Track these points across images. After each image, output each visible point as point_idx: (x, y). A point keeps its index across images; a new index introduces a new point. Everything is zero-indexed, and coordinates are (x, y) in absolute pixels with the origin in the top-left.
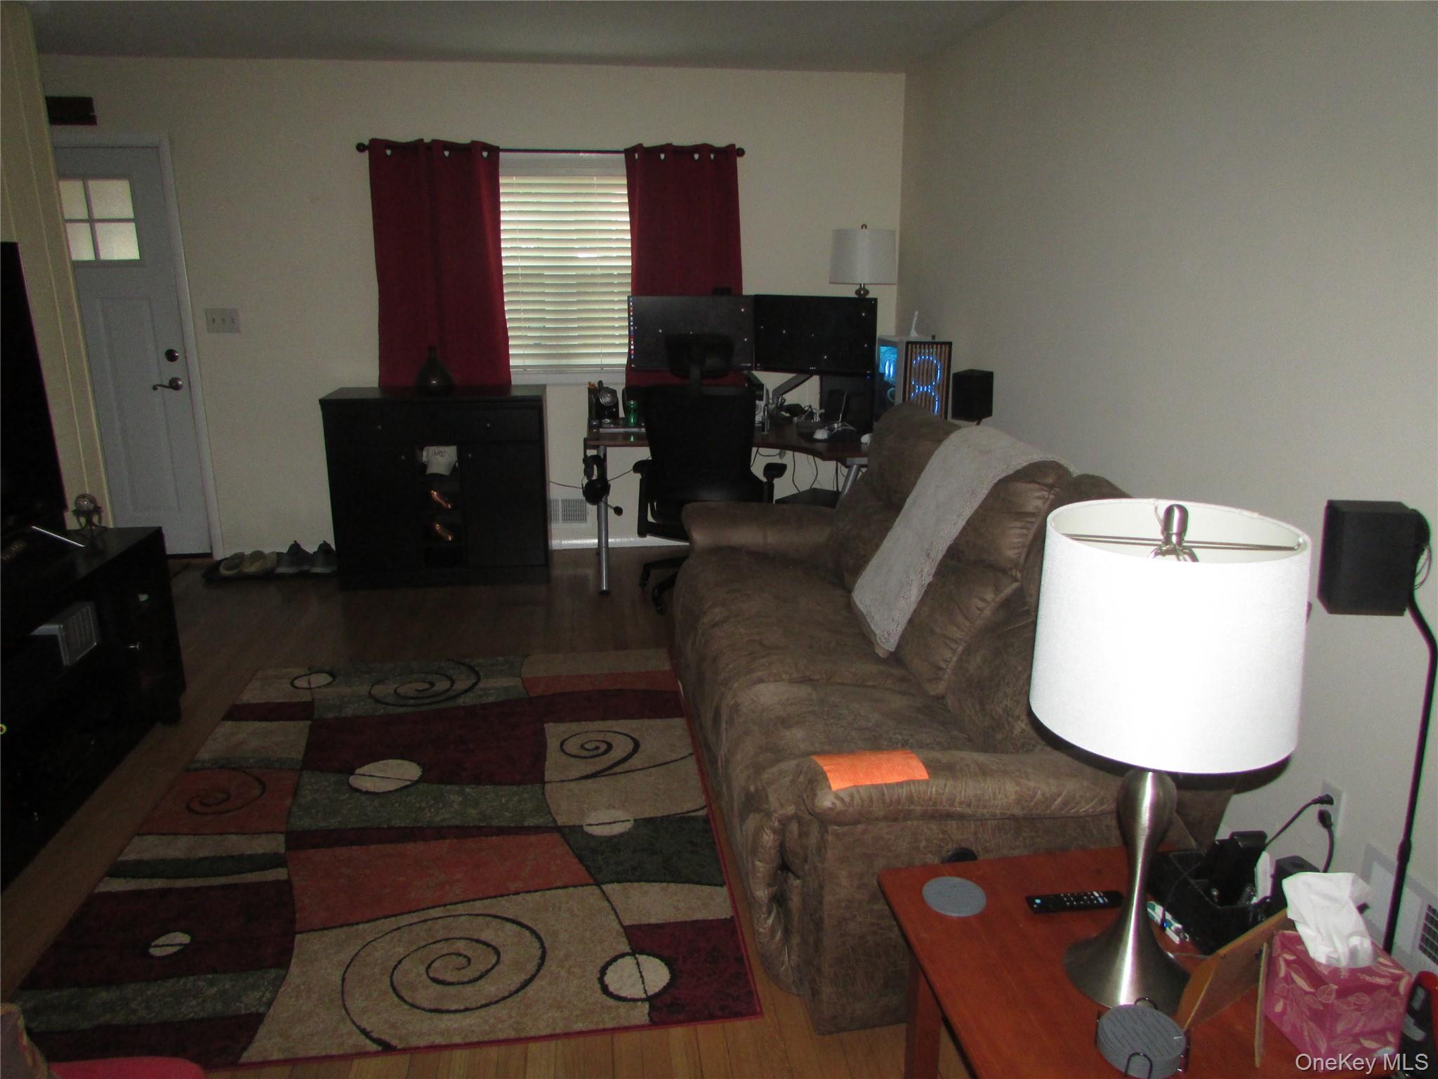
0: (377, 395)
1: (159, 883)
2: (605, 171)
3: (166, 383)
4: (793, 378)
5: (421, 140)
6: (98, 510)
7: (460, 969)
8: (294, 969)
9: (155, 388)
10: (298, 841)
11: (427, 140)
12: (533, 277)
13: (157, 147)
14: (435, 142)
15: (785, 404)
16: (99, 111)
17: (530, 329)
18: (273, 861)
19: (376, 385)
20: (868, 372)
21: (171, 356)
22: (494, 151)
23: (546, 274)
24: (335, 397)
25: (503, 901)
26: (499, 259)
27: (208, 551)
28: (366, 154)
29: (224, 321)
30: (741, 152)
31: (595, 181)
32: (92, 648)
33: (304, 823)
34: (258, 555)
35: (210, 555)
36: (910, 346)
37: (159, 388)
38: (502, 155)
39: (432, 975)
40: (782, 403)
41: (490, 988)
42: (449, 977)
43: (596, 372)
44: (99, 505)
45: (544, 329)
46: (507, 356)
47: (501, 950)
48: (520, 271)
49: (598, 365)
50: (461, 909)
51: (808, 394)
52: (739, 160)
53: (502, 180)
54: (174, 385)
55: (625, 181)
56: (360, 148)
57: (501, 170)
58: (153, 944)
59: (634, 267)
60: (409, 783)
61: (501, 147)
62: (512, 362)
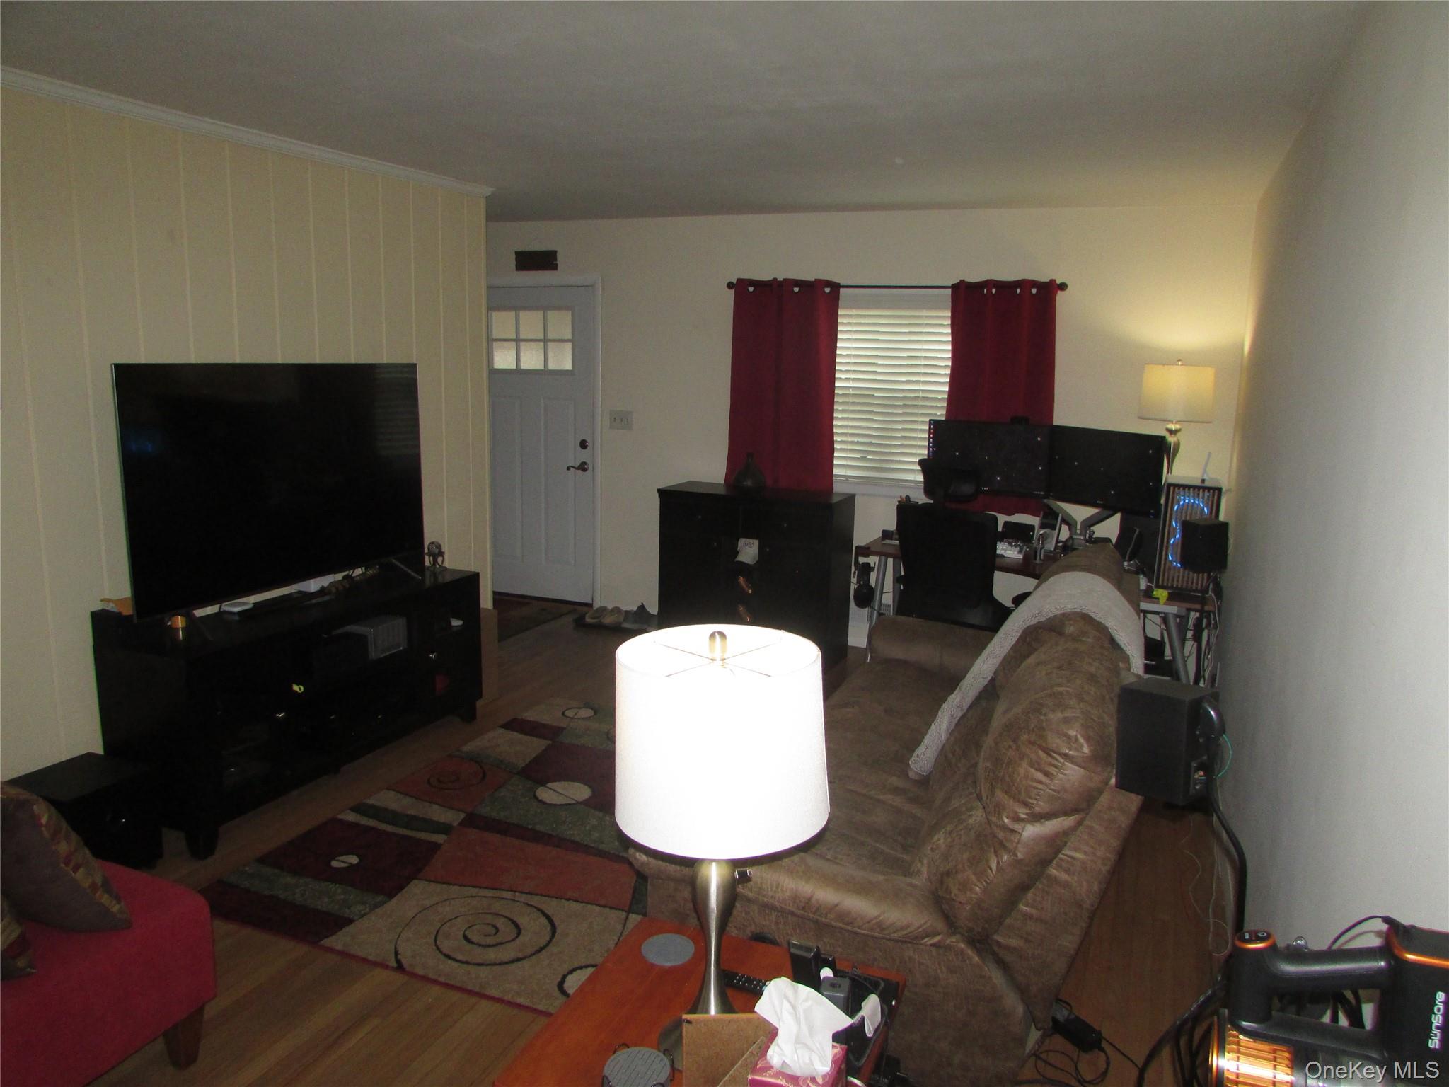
0: (722, 491)
1: (371, 823)
2: (933, 305)
3: (577, 465)
4: (1098, 513)
5: (775, 279)
6: (441, 554)
7: (486, 936)
8: (394, 900)
9: (568, 469)
10: (472, 820)
11: (780, 278)
12: (864, 398)
13: (592, 286)
14: (785, 280)
15: (1094, 536)
16: (560, 259)
17: (858, 443)
18: (445, 829)
19: (722, 481)
20: (1152, 511)
21: (583, 445)
22: (836, 287)
23: (876, 395)
24: (672, 489)
25: (554, 902)
26: (832, 379)
27: (589, 601)
28: (733, 291)
29: (621, 420)
30: (1063, 287)
31: (925, 313)
32: (399, 649)
33: (486, 810)
34: (617, 610)
35: (590, 605)
36: (1172, 488)
37: (571, 469)
38: (841, 289)
39: (466, 933)
40: (1091, 537)
41: (491, 955)
42: (475, 938)
43: (905, 487)
44: (443, 551)
45: (871, 444)
46: (831, 466)
47: (523, 932)
48: (851, 392)
49: (911, 481)
50: (523, 898)
51: (1110, 528)
52: (1060, 293)
53: (840, 312)
54: (583, 467)
55: (949, 314)
56: (730, 285)
57: (840, 303)
58: (337, 858)
59: (951, 392)
60: (573, 802)
61: (841, 284)
62: (836, 471)
